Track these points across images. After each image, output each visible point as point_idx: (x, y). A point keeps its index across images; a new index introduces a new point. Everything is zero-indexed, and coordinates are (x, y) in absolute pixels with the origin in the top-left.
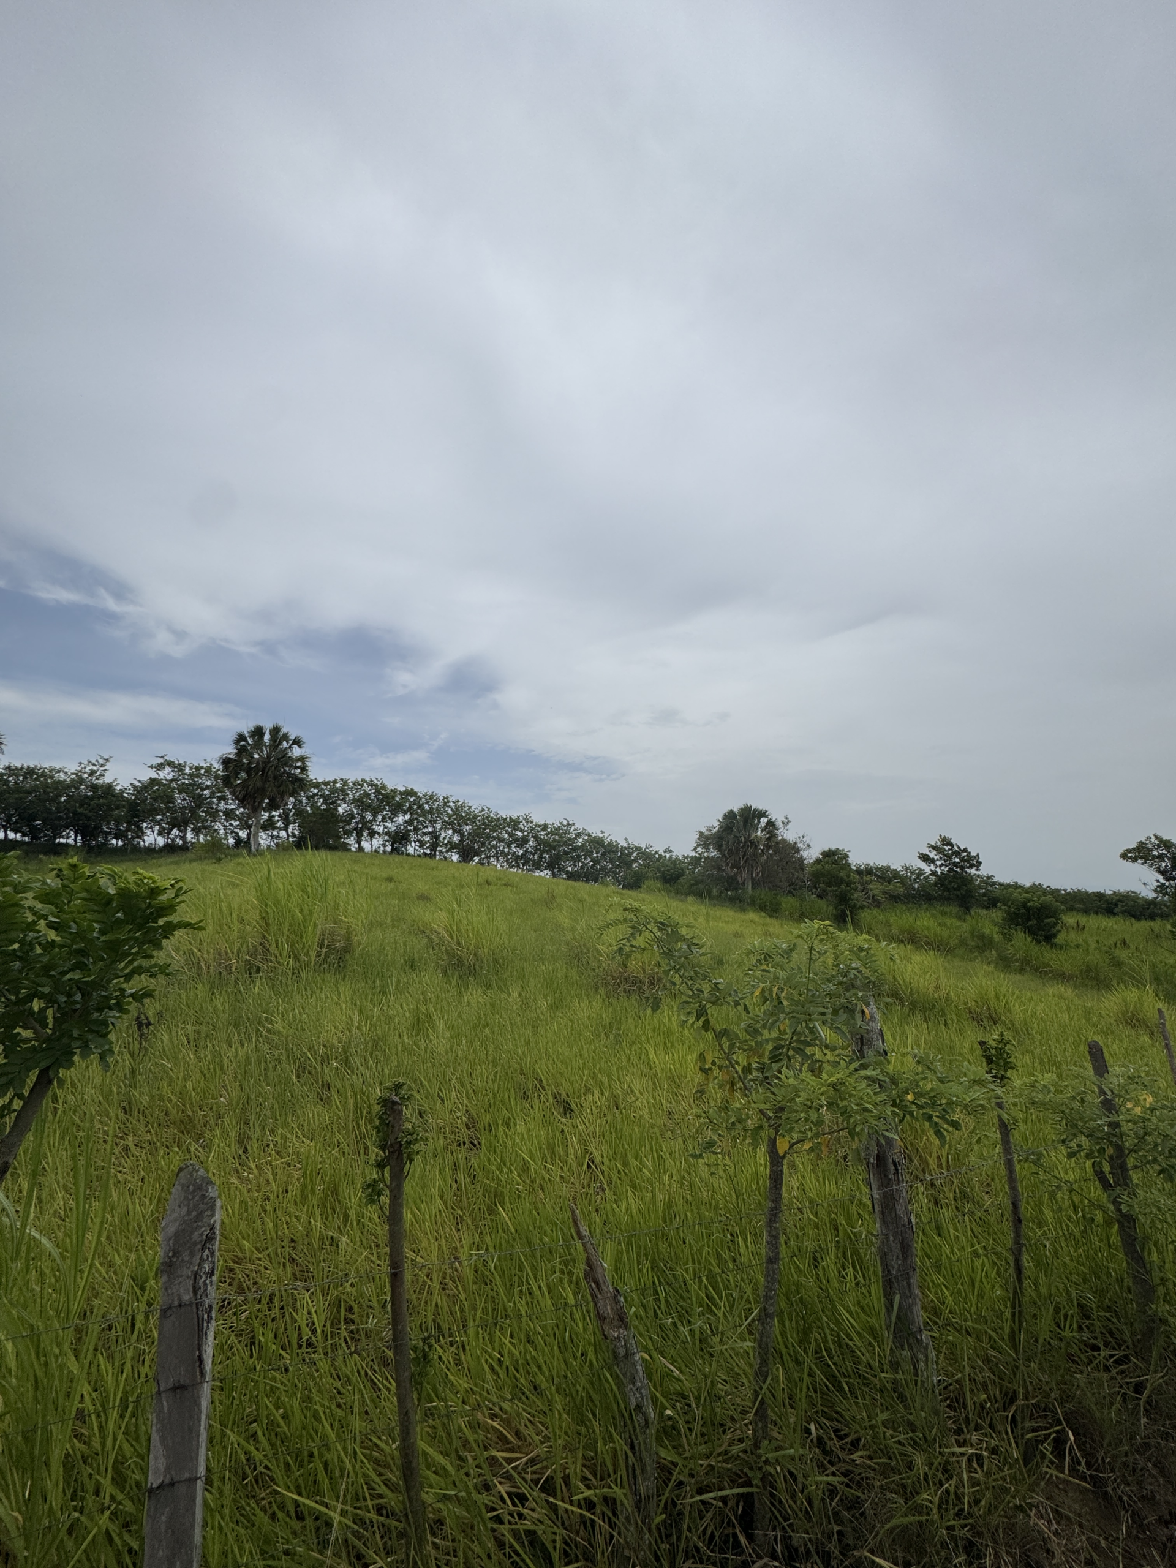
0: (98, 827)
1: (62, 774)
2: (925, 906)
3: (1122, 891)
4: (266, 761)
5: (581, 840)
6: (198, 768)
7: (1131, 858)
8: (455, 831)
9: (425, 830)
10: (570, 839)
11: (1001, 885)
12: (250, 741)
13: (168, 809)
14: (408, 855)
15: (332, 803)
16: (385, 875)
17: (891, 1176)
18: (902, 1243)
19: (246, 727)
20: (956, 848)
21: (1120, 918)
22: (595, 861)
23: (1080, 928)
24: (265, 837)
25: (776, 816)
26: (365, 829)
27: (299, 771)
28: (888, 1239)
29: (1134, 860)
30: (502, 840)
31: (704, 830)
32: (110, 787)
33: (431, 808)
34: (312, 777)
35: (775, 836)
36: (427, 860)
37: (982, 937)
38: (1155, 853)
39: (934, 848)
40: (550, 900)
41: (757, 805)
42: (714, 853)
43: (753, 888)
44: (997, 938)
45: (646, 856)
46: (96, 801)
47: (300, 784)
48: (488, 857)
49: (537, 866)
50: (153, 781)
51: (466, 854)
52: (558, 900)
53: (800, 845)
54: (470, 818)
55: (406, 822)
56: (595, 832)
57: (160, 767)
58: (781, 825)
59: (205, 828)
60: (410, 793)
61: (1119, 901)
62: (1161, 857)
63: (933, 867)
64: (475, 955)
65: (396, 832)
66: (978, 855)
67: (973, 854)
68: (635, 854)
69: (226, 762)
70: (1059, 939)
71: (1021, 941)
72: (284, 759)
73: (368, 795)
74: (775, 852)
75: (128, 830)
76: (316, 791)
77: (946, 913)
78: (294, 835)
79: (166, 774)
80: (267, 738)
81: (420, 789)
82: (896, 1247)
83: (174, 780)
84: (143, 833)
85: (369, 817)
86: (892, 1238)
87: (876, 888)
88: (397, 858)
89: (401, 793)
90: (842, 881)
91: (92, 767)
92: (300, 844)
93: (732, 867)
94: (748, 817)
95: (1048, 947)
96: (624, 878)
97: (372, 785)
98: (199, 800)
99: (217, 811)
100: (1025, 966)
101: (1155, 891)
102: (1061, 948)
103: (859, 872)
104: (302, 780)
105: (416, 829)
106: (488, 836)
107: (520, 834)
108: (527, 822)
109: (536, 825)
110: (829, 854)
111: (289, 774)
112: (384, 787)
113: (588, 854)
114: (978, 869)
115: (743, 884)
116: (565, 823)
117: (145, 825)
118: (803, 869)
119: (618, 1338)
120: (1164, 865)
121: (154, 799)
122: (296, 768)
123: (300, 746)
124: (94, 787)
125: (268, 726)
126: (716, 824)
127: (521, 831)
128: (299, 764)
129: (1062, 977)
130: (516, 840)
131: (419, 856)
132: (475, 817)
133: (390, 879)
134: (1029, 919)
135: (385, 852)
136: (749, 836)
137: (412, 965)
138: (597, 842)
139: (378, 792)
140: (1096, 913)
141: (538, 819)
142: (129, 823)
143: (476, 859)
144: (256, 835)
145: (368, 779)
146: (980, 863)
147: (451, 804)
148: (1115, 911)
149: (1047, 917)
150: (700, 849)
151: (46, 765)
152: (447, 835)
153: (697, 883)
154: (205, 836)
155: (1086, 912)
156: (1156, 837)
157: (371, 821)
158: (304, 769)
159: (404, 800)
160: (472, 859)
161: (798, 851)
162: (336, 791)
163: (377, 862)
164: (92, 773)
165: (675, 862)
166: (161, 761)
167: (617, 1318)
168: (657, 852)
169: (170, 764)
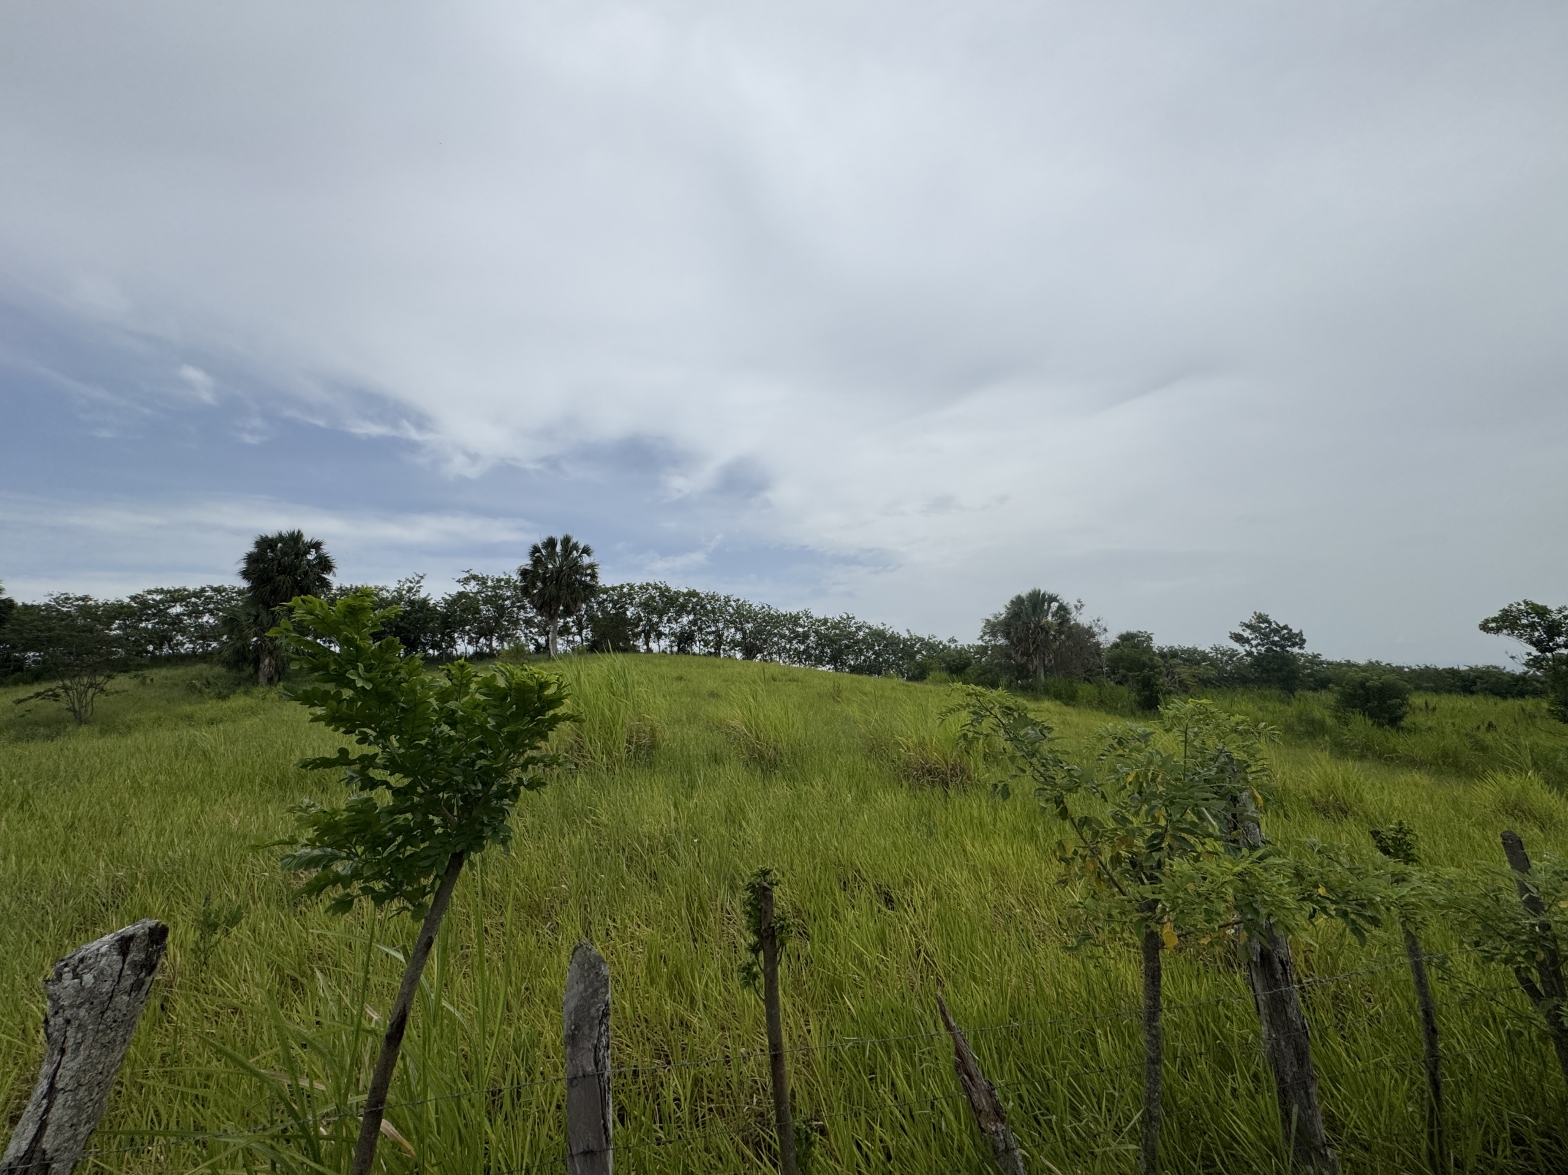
0: (417, 638)
1: (384, 592)
2: (1240, 690)
3: (1480, 665)
4: (560, 570)
5: (861, 633)
6: (499, 581)
7: (1492, 629)
8: (737, 629)
9: (709, 630)
10: (850, 633)
11: (1329, 663)
12: (544, 552)
13: (475, 620)
14: (694, 654)
15: (621, 608)
16: (675, 675)
17: (1279, 976)
18: (1296, 1049)
19: (539, 540)
20: (1274, 625)
21: (1480, 697)
22: (877, 654)
23: (1429, 709)
24: (561, 642)
25: (1068, 599)
26: (652, 631)
27: (588, 578)
28: (1278, 1045)
29: (1498, 630)
30: (783, 636)
31: (991, 618)
32: (425, 601)
33: (713, 608)
34: (600, 584)
35: (1068, 620)
36: (712, 659)
37: (1312, 722)
38: (1524, 621)
39: (1248, 626)
40: (836, 695)
41: (1047, 589)
42: (1001, 641)
43: (1046, 677)
44: (1330, 721)
45: (930, 646)
46: (414, 615)
47: (591, 590)
48: (770, 654)
49: (819, 661)
50: (461, 595)
51: (750, 652)
52: (845, 694)
53: (1096, 630)
54: (751, 616)
55: (690, 622)
56: (876, 623)
57: (466, 581)
58: (1074, 609)
59: (508, 636)
60: (693, 594)
61: (1477, 677)
62: (1532, 626)
63: (1247, 647)
64: (775, 749)
65: (682, 633)
66: (1301, 632)
67: (1295, 631)
68: (918, 645)
69: (524, 573)
70: (1406, 722)
71: (1360, 725)
72: (576, 568)
73: (652, 598)
74: (1068, 638)
75: (442, 640)
76: (605, 596)
77: (1265, 697)
78: (587, 640)
79: (472, 587)
80: (559, 548)
81: (702, 589)
82: (1290, 1052)
83: (479, 592)
84: (455, 643)
85: (655, 619)
86: (1283, 1043)
87: (1184, 672)
88: (684, 658)
89: (684, 595)
90: (1144, 665)
91: (409, 584)
92: (594, 647)
93: (1023, 654)
94: (1037, 602)
95: (1393, 731)
96: (908, 670)
97: (656, 588)
98: (501, 611)
99: (518, 620)
100: (1365, 752)
101: (1527, 664)
102: (1409, 731)
103: (1162, 655)
104: (593, 586)
105: (700, 629)
106: (770, 633)
107: (800, 630)
108: (807, 618)
109: (817, 620)
110: (1127, 638)
111: (581, 582)
112: (668, 590)
113: (871, 647)
114: (1301, 648)
115: (1035, 672)
116: (845, 616)
117: (456, 635)
118: (1099, 655)
119: (996, 1132)
120: (1537, 634)
121: (463, 611)
122: (587, 575)
123: (589, 555)
124: (412, 603)
125: (559, 537)
126: (1003, 611)
127: (802, 626)
128: (589, 571)
129: (1413, 763)
130: (797, 635)
131: (704, 655)
132: (756, 614)
133: (680, 678)
134: (1368, 701)
135: (672, 652)
136: (1039, 621)
137: (716, 759)
138: (879, 635)
139: (662, 595)
140: (1449, 692)
141: (818, 614)
142: (443, 634)
143: (759, 656)
144: (555, 643)
145: (652, 583)
146: (1304, 641)
147: (733, 603)
148: (1474, 688)
149: (1390, 698)
150: (987, 638)
151: (371, 584)
152: (730, 633)
153: (985, 672)
154: (509, 643)
155: (1436, 691)
156: (1526, 602)
157: (657, 623)
158: (593, 576)
159: (688, 601)
160: (755, 657)
161: (1093, 635)
162: (624, 596)
163: (666, 662)
164: (410, 590)
165: (961, 652)
166: (467, 575)
167: (992, 1111)
168: (940, 643)
169: (475, 578)
